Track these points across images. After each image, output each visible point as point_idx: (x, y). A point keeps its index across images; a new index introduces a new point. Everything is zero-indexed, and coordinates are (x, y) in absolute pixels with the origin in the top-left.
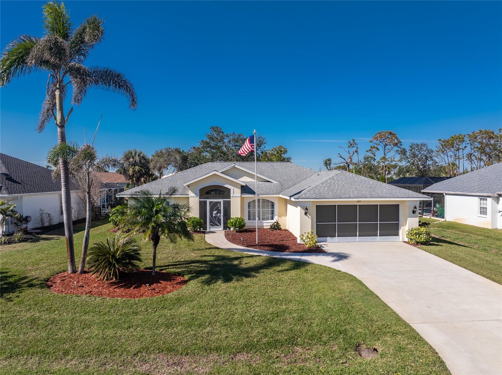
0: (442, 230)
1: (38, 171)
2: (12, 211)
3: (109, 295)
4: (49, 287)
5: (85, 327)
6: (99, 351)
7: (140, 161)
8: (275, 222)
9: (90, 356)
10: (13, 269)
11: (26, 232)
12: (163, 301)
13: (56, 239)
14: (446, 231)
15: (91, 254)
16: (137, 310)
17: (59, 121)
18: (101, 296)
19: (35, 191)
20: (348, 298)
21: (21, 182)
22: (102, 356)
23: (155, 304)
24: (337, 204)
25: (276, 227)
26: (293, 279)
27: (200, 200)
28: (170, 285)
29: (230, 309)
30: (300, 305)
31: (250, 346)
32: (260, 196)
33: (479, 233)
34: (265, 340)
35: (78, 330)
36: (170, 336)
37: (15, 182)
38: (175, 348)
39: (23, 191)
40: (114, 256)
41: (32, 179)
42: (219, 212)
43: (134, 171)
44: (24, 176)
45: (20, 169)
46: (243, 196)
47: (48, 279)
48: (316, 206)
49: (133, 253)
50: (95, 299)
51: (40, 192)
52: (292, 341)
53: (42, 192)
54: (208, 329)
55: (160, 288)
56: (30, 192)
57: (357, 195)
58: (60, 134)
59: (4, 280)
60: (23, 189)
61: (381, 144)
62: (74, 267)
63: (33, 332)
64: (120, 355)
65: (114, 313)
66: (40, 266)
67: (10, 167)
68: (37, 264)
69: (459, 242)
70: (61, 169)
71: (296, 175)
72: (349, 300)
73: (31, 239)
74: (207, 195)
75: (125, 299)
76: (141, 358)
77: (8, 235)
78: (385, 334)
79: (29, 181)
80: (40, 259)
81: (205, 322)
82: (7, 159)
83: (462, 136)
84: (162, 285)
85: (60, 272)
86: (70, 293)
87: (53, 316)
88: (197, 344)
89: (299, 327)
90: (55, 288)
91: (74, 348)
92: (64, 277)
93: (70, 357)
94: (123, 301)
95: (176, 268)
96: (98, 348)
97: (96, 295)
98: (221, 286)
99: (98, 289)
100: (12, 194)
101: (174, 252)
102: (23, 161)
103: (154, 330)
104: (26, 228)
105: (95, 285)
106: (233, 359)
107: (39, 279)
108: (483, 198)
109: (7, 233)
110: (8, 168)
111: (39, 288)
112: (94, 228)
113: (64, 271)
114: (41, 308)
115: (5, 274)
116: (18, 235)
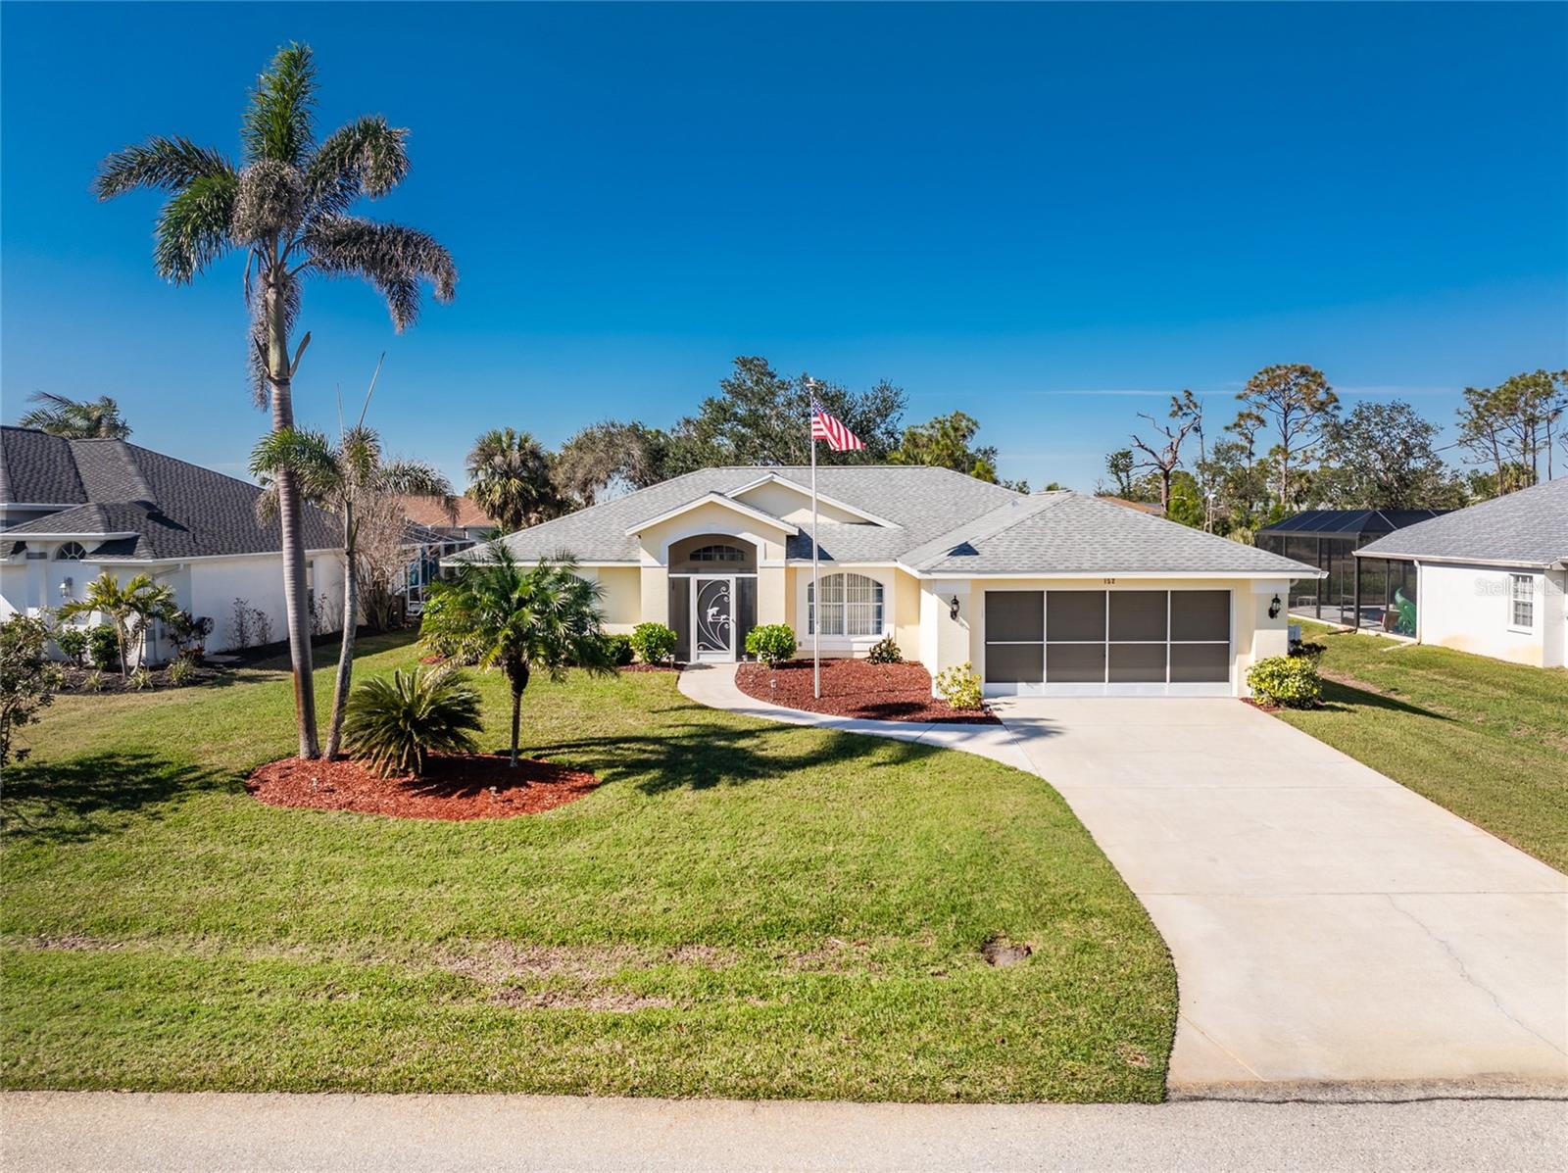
0: (1399, 671)
1: (233, 494)
2: (164, 603)
3: (396, 812)
4: (251, 790)
5: (331, 881)
6: (358, 929)
7: (524, 463)
8: (884, 641)
9: (336, 940)
10: (166, 749)
11: (198, 659)
12: (527, 827)
13: (278, 680)
14: (1407, 674)
15: (353, 708)
16: (461, 846)
17: (275, 368)
18: (376, 812)
19: (223, 549)
20: (1003, 832)
21: (186, 526)
22: (364, 940)
23: (505, 833)
24: (1045, 588)
25: (886, 654)
26: (876, 786)
27: (671, 576)
28: (551, 792)
29: (690, 850)
30: (872, 845)
31: (720, 930)
32: (842, 565)
33: (1501, 680)
34: (758, 920)
35: (314, 885)
36: (529, 904)
37: (171, 524)
38: (536, 928)
39: (190, 551)
40: (409, 714)
41: (216, 518)
42: (724, 609)
43: (505, 493)
44: (195, 508)
45: (185, 490)
46: (791, 565)
47: (250, 774)
48: (986, 593)
49: (459, 708)
50: (362, 818)
51: (236, 551)
52: (828, 924)
53: (243, 552)
54: (626, 891)
55: (526, 797)
56: (209, 551)
57: (1102, 564)
58: (278, 402)
59: (143, 774)
60: (193, 544)
61: (1274, 406)
62: (314, 744)
63: (210, 886)
64: (405, 940)
65: (404, 851)
66: (231, 744)
67: (157, 483)
68: (224, 738)
69: (1432, 706)
70: (282, 491)
71: (956, 504)
72: (1004, 836)
73: (213, 678)
74: (695, 563)
75: (434, 822)
76: (453, 946)
77: (152, 669)
78: (1064, 914)
79: (207, 522)
80: (234, 726)
81: (622, 876)
82: (150, 463)
83: (1546, 377)
84: (532, 792)
85: (280, 758)
86: (301, 805)
87: (255, 854)
88: (590, 923)
89: (853, 895)
90: (265, 792)
91: (302, 922)
92: (289, 768)
93: (290, 940)
94: (427, 825)
95: (577, 752)
96: (355, 924)
97: (364, 812)
98: (684, 796)
99: (369, 796)
100: (164, 557)
101: (583, 714)
102: (193, 466)
103: (493, 889)
104: (201, 649)
105: (364, 788)
106: (670, 956)
107: (227, 772)
108: (1522, 574)
109: (152, 664)
110: (152, 487)
111: (227, 791)
112: (381, 652)
113: (289, 755)
114: (229, 837)
115: (148, 760)
116: (180, 667)
